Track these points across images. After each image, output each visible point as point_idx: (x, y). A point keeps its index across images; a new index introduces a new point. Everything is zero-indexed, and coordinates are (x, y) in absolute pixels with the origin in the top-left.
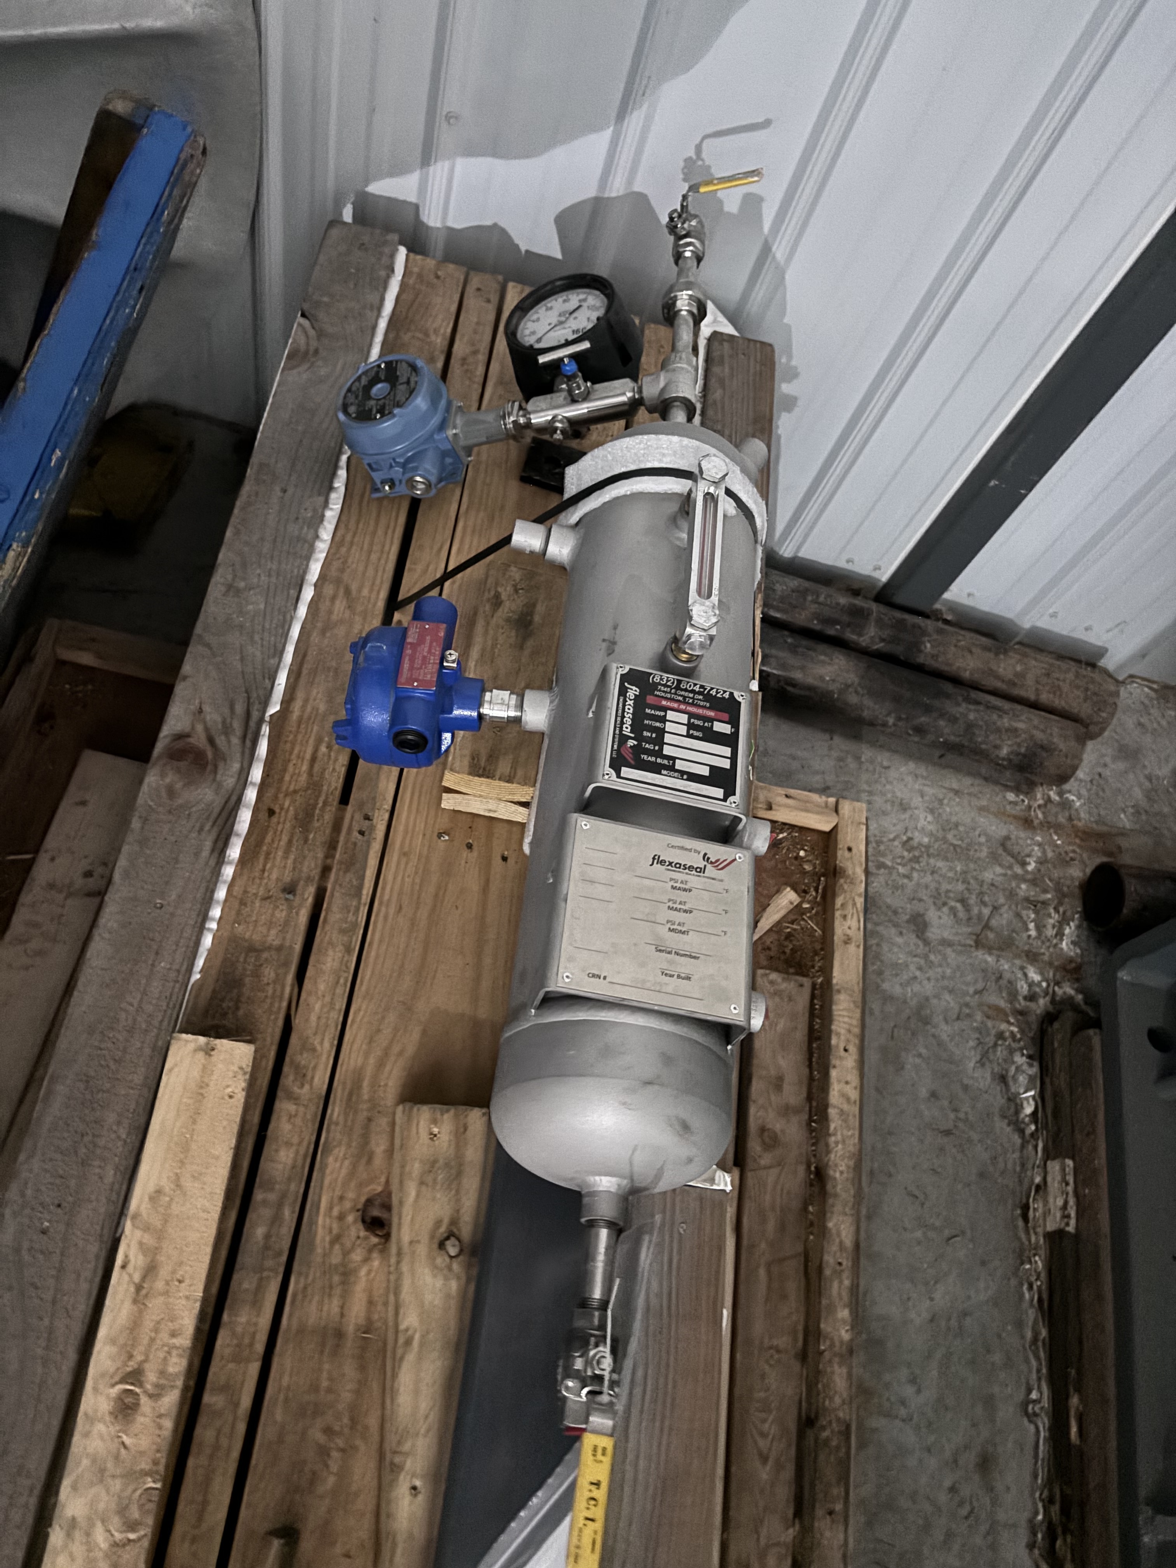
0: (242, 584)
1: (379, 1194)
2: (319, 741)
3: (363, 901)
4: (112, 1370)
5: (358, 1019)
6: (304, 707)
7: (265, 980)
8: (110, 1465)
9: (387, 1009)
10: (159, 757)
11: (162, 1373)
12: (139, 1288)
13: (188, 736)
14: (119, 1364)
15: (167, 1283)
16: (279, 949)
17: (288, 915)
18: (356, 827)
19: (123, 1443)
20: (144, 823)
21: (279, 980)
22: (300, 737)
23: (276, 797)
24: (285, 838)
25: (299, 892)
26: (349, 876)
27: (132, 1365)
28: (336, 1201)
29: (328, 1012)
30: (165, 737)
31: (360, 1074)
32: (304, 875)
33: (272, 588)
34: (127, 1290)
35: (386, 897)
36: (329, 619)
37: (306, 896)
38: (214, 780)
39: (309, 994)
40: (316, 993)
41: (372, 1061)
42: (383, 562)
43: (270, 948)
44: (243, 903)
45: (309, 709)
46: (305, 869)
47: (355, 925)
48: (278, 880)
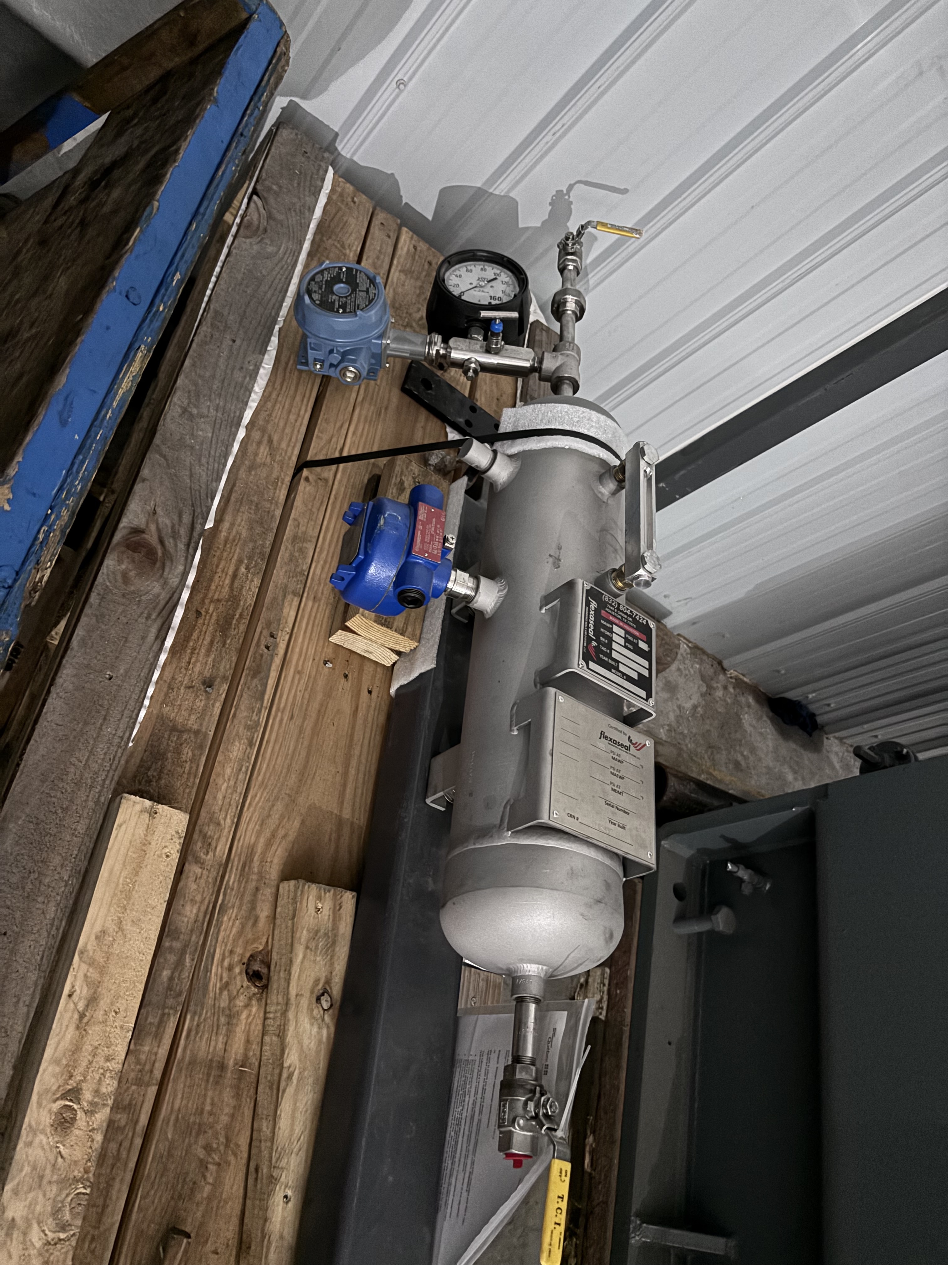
0: (195, 411)
1: (260, 952)
2: (240, 561)
3: (265, 704)
4: (54, 1088)
5: (254, 804)
6: (230, 529)
7: (184, 759)
8: (48, 1172)
9: (277, 799)
10: (118, 544)
11: (97, 1092)
12: (82, 1016)
13: (142, 532)
14: (61, 1082)
15: (106, 1013)
16: (197, 733)
17: (206, 706)
18: (263, 642)
19: (60, 1152)
20: (101, 600)
21: (194, 759)
22: (225, 554)
23: (203, 602)
24: (208, 639)
25: (215, 687)
26: (256, 681)
27: (72, 1083)
28: (227, 954)
29: (232, 794)
30: (124, 527)
31: (253, 849)
32: (221, 674)
33: (219, 421)
34: (72, 1017)
35: (282, 705)
36: (255, 459)
37: (221, 692)
38: (161, 576)
39: (218, 775)
40: (224, 776)
41: (262, 840)
42: (298, 424)
43: (189, 731)
44: (170, 688)
45: (234, 533)
46: (222, 668)
47: (257, 724)
48: (200, 673)
